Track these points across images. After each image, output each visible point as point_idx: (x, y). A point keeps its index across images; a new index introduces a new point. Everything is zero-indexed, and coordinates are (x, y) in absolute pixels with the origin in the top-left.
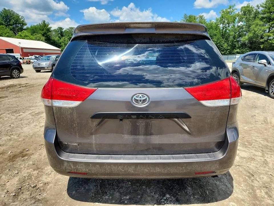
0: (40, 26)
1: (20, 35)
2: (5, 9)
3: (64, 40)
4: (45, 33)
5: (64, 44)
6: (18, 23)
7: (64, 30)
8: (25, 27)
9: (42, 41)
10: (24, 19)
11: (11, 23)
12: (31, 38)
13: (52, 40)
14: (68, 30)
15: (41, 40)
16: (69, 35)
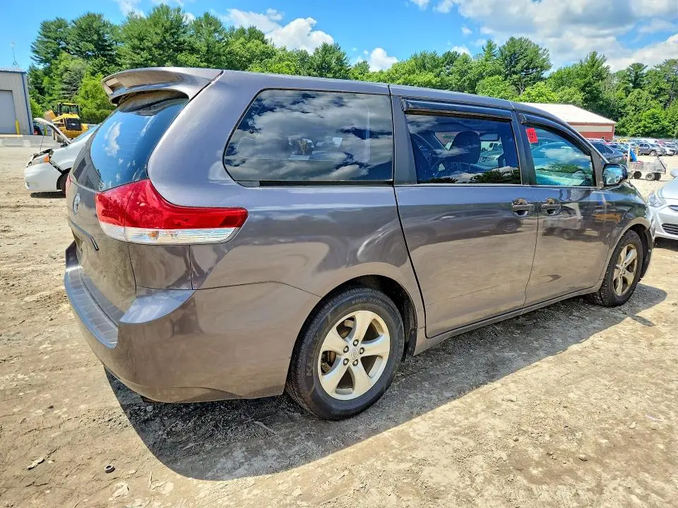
0: (582, 66)
1: (529, 93)
2: (512, 39)
3: (638, 99)
4: (589, 84)
5: (633, 108)
6: (531, 66)
7: (645, 71)
8: (546, 74)
9: (574, 103)
10: (548, 55)
11: (519, 67)
12: (550, 98)
13: (602, 99)
14: (658, 69)
15: (571, 101)
16: (657, 83)
